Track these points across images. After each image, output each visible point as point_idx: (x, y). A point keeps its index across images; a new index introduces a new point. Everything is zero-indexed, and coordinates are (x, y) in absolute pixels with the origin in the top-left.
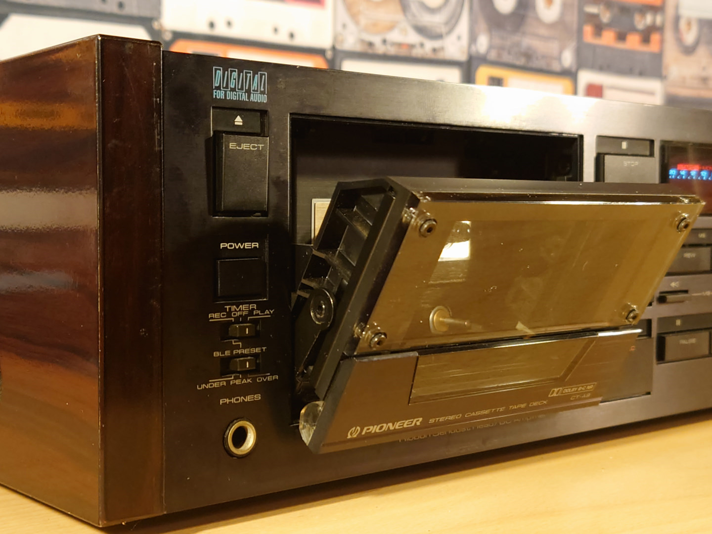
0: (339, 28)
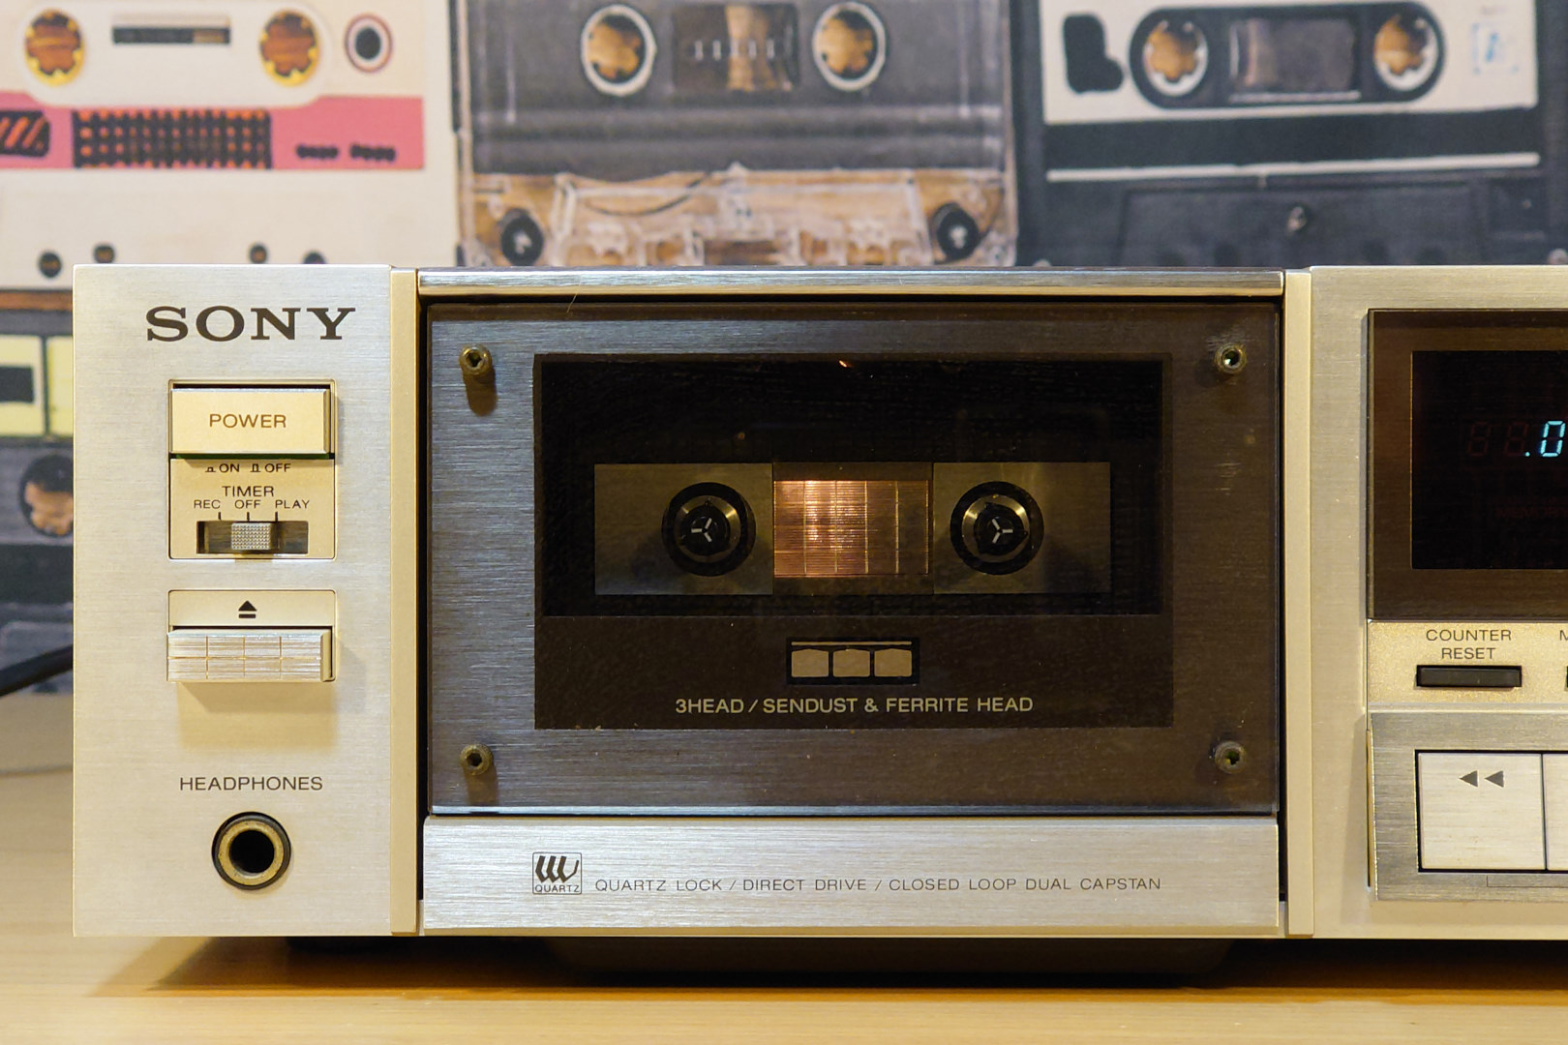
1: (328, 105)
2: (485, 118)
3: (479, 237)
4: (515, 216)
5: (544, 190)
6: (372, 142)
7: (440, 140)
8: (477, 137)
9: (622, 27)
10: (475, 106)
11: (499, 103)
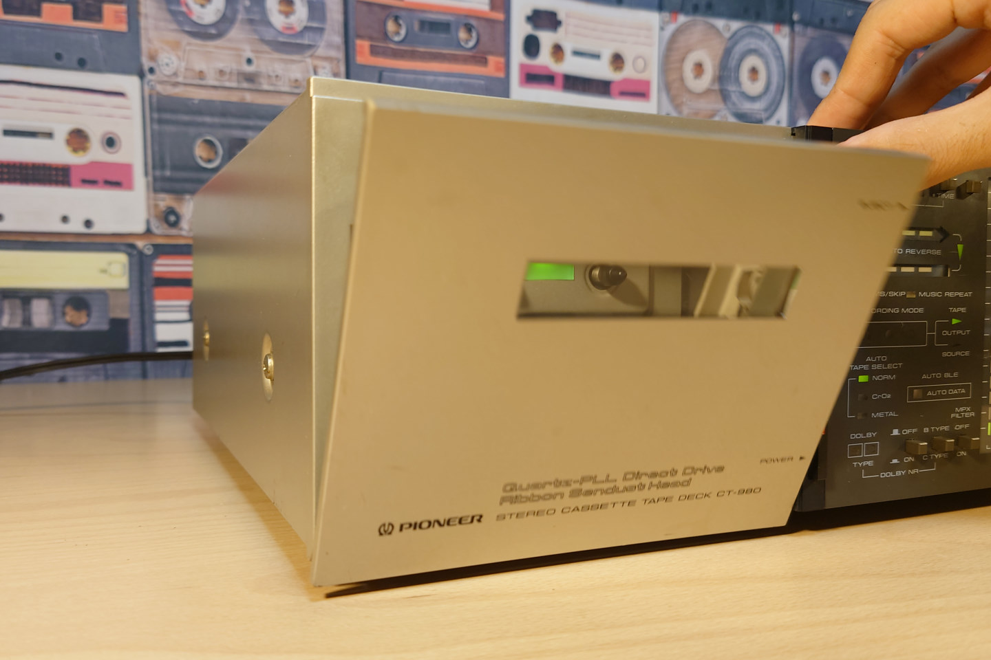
1: (94, 165)
2: (158, 173)
3: (157, 216)
4: (168, 210)
5: (180, 200)
6: (114, 179)
7: (140, 180)
8: (155, 179)
9: (209, 143)
10: (154, 168)
11: (163, 167)
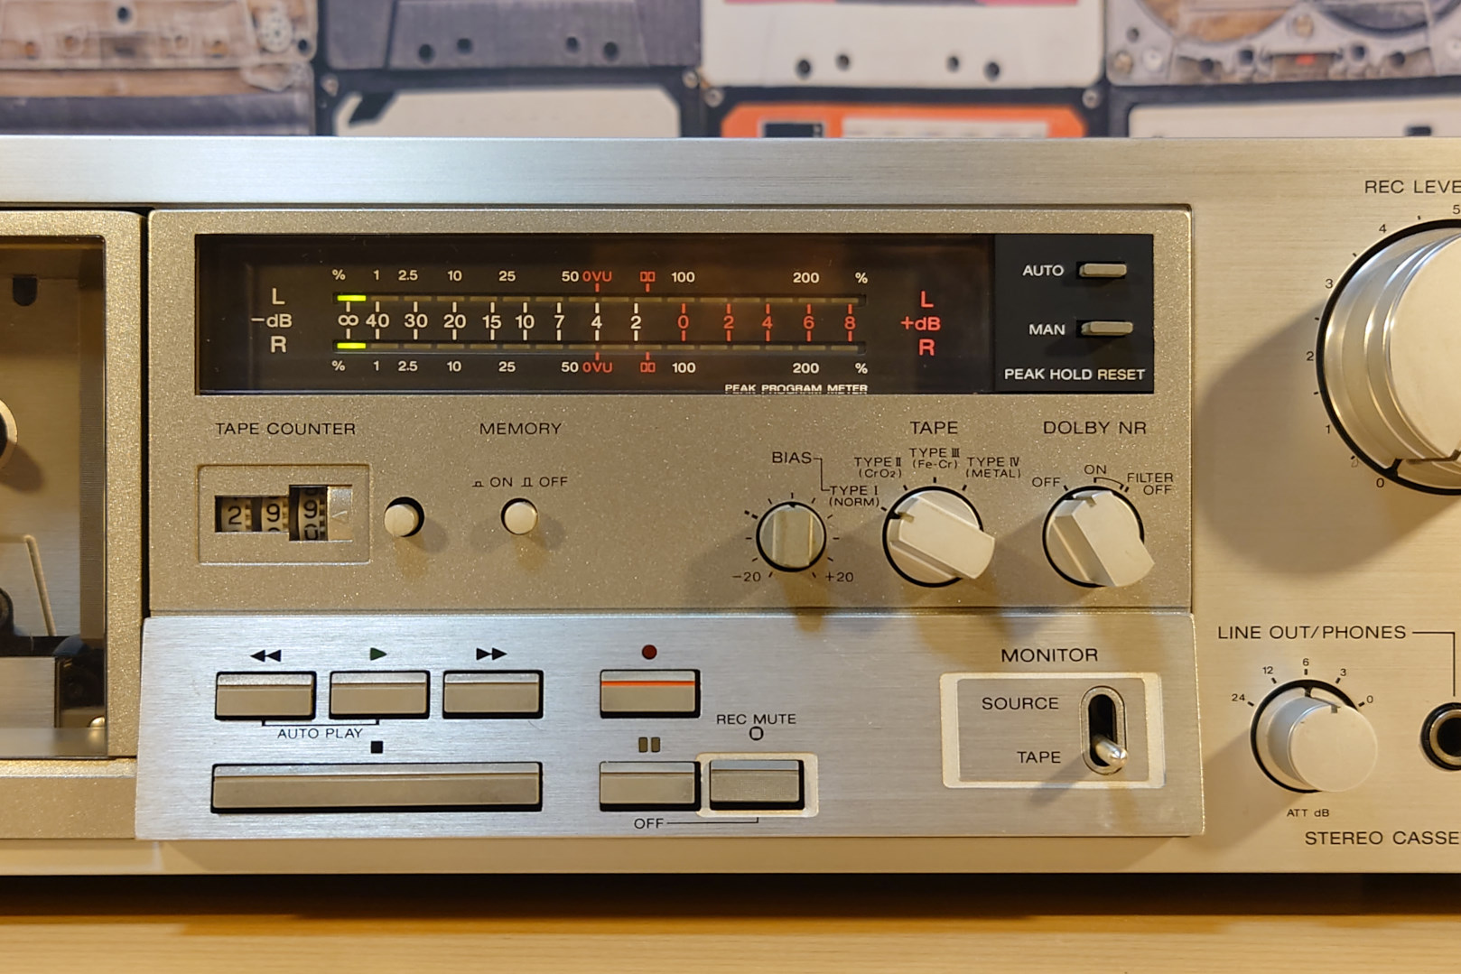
0: (1119, 40)
